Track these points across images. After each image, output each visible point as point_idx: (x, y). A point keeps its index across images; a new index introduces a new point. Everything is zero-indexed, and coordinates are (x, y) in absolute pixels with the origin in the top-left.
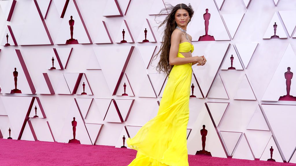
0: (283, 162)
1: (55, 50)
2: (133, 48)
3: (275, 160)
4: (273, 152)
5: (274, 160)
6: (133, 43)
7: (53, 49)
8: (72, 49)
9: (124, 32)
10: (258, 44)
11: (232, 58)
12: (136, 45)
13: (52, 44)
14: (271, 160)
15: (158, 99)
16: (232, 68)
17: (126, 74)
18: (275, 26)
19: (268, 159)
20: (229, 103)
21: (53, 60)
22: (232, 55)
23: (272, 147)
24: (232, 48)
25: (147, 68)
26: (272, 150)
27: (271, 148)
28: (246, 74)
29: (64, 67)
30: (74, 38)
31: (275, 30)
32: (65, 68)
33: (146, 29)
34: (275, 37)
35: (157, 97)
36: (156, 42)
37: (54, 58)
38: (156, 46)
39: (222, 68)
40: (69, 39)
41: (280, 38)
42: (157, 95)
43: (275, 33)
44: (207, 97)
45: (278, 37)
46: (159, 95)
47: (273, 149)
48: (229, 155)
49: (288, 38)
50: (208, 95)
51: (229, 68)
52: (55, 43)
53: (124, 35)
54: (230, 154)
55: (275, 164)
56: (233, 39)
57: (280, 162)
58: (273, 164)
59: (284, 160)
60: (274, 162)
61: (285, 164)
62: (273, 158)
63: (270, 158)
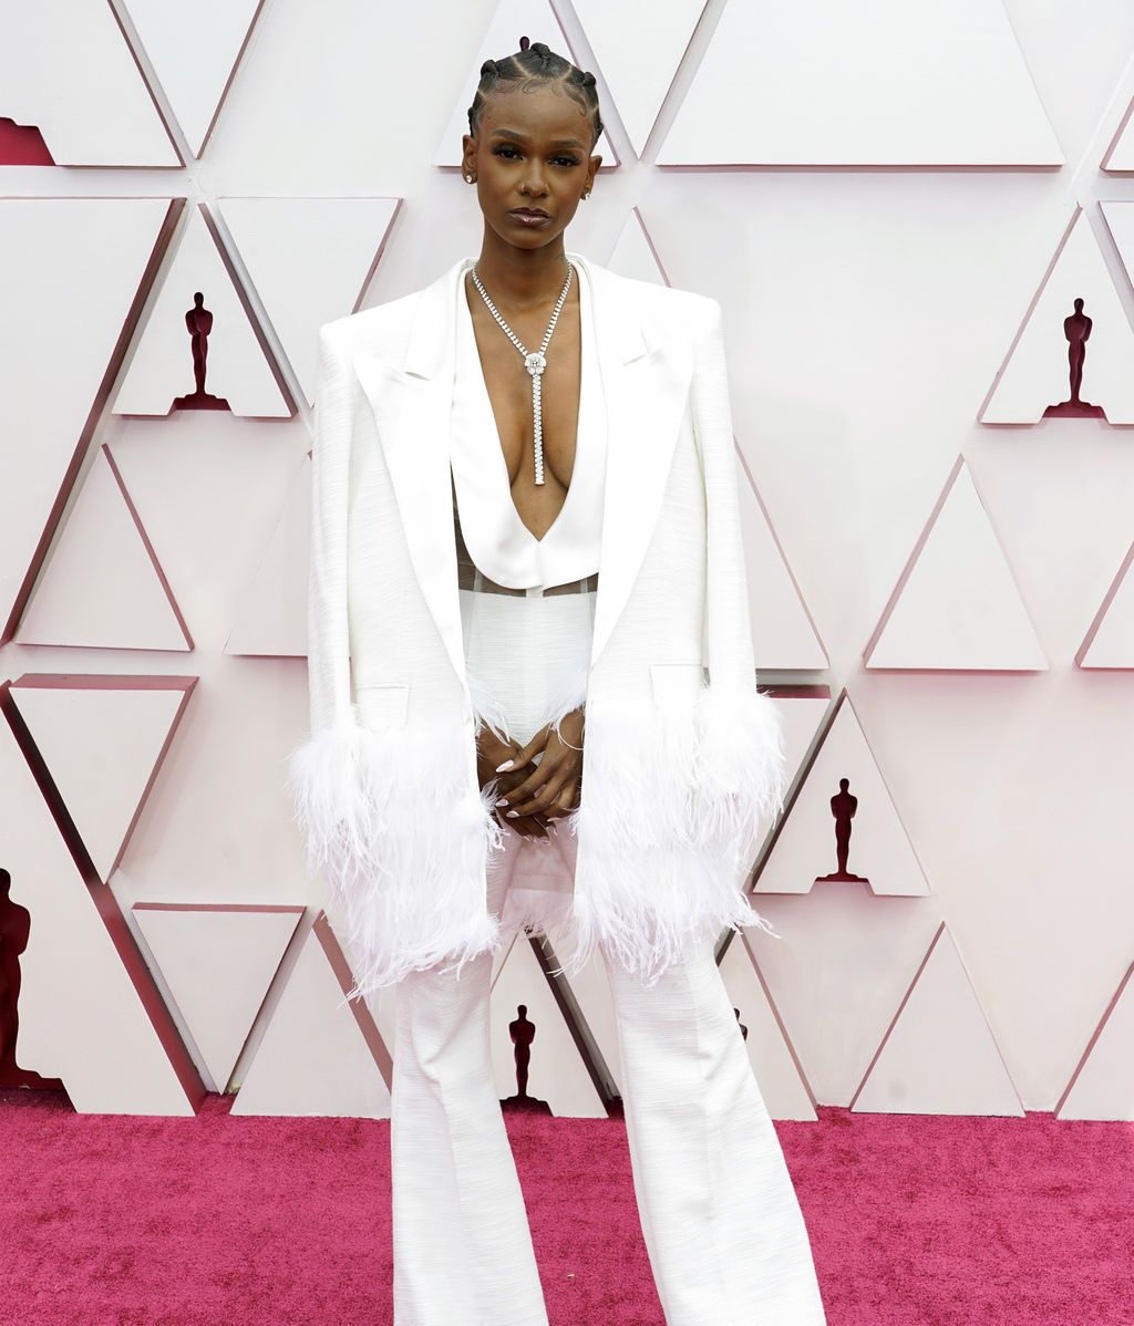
0: (605, 1115)
3: (545, 1103)
5: (543, 1107)
10: (401, 202)
11: (199, 321)
16: (199, 400)
20: (190, 687)
22: (199, 298)
23: (522, 1010)
24: (193, 231)
27: (516, 1017)
39: (123, 402)
44: (20, 637)
47: (531, 1028)
48: (210, 1088)
49: (622, 168)
50: (25, 624)
51: (181, 404)
54: (217, 1080)
55: (546, 1133)
56: (199, 158)
57: (582, 1120)
58: (531, 1138)
59: (610, 1098)
60: (542, 1120)
61: (613, 1134)
62: (530, 1093)
63: (515, 1093)
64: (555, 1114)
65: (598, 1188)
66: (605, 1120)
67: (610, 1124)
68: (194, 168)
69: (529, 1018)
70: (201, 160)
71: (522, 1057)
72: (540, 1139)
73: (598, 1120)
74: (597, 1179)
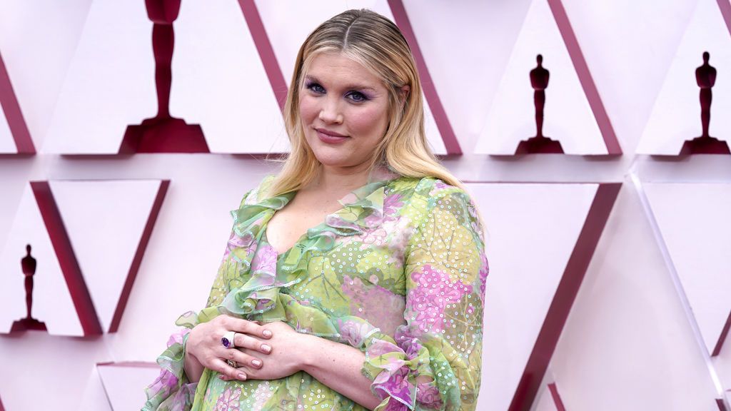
1: (43, 195)
2: (607, 196)
6: (614, 155)
7: (33, 185)
8: (165, 186)
9: (540, 77)
12: (630, 175)
13: (26, 151)
17: (553, 388)
21: (29, 265)
25: (717, 352)
29: (106, 322)
30: (175, 111)
32: (115, 327)
33: (706, 56)
37: (33, 254)
40: (146, 122)
52: (49, 143)
53: (540, 100)
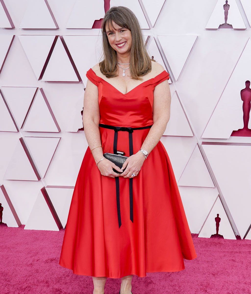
0: (236, 239)
3: (222, 236)
4: (220, 223)
5: (222, 237)
10: (198, 37)
14: (217, 236)
15: (21, 135)
18: (226, 6)
19: (212, 235)
22: (153, 57)
23: (218, 215)
26: (218, 220)
27: (216, 216)
28: (176, 91)
31: (226, 14)
34: (226, 25)
35: (18, 131)
36: (13, 28)
38: (14, 36)
41: (234, 28)
42: (19, 127)
43: (226, 19)
45: (231, 26)
46: (22, 128)
47: (220, 219)
49: (247, 29)
55: (223, 242)
56: (153, 27)
57: (231, 240)
58: (220, 243)
59: (236, 235)
60: (221, 239)
61: (238, 243)
62: (219, 233)
63: (216, 233)
64: (225, 238)
65: (237, 254)
66: (236, 240)
67: (237, 241)
68: (152, 29)
69: (219, 217)
70: (154, 28)
71: (218, 225)
72: (222, 243)
73: (234, 240)
74: (237, 252)
